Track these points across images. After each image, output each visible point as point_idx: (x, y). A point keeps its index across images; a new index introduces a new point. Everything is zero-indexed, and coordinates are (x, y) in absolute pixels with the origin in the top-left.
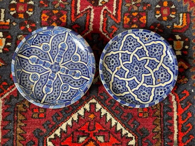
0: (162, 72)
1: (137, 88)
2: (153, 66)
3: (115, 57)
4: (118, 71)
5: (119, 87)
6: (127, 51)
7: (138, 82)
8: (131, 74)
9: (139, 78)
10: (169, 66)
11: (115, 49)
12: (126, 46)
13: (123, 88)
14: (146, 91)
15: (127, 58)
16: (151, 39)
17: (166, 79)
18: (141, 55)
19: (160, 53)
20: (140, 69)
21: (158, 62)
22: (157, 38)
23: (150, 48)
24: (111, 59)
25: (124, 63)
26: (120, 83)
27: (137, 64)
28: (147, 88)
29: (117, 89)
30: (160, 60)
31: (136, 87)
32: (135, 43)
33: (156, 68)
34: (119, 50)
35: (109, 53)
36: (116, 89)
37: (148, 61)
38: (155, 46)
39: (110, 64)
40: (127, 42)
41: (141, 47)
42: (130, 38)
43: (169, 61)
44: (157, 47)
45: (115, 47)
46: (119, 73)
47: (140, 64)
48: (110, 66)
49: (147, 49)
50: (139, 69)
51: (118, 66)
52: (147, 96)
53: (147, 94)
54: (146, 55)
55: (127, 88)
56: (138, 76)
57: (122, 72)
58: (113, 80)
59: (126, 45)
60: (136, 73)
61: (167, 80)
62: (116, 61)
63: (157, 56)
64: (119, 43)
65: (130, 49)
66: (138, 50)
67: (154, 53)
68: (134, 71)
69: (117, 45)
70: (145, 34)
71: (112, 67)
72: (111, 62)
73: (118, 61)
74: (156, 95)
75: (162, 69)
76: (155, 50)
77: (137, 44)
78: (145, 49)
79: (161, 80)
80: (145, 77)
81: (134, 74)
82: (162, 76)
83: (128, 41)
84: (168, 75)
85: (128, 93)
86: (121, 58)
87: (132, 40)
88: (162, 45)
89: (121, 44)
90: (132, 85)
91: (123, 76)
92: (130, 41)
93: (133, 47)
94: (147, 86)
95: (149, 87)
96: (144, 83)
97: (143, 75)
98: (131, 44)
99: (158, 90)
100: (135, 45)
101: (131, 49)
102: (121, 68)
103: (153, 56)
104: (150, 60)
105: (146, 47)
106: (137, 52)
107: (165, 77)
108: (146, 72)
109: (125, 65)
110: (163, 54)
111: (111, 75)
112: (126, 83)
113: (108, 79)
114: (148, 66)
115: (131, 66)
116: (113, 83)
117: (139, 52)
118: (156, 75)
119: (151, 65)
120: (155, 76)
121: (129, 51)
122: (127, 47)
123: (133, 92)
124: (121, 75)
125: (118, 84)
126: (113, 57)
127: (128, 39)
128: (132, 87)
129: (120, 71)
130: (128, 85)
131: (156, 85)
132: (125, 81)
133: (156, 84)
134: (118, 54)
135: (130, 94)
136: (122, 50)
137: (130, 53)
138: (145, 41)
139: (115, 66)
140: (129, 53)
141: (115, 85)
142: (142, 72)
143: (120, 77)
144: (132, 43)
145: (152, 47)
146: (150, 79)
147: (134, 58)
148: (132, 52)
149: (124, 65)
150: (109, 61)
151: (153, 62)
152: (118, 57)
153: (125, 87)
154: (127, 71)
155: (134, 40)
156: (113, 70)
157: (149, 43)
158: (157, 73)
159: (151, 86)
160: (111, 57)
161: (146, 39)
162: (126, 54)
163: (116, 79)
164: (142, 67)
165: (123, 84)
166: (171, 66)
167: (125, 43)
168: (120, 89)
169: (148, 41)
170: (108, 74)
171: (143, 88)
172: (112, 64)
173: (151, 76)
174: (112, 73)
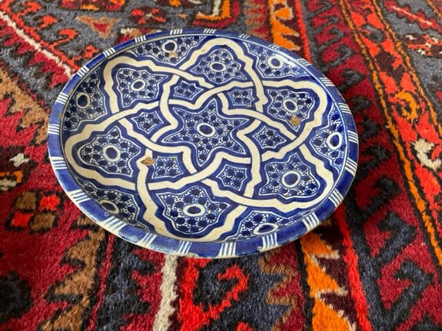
0: (280, 98)
1: (256, 179)
2: (246, 100)
3: (109, 137)
5: (194, 210)
6: (141, 106)
7: (246, 161)
8: (201, 153)
9: (236, 148)
10: (282, 75)
11: (97, 115)
12: (128, 96)
13: (212, 207)
14: (291, 168)
15: (156, 121)
16: (183, 49)
17: (308, 106)
18: (188, 94)
19: (234, 66)
20: (216, 125)
21: (250, 84)
22: (197, 38)
23: (199, 69)
24: (98, 148)
25: (155, 137)
26: (188, 200)
27: (197, 119)
28: (285, 159)
29: (192, 221)
30: (250, 80)
31: (250, 178)
32: (151, 77)
33: (257, 99)
34: (111, 114)
35: (79, 132)
36: (186, 224)
37: (222, 96)
38: (209, 59)
39: (104, 163)
40: (123, 85)
41: (175, 78)
42: (126, 72)
43: (272, 67)
44: (217, 58)
45: (90, 111)
46: (162, 172)
47: (205, 114)
48: (112, 169)
49: (195, 75)
50: (213, 128)
51: (143, 154)
52: (306, 179)
53: (299, 174)
54: (202, 87)
55: (226, 199)
56: (229, 145)
57: (170, 164)
58: (153, 203)
59: (125, 92)
60: (215, 141)
61: (311, 106)
62: (124, 145)
63: (233, 75)
64: (96, 97)
66: (172, 87)
67: (219, 74)
69: (94, 104)
70: (158, 43)
71: (119, 170)
72: (105, 157)
73: (129, 142)
74: (328, 156)
75: (274, 94)
76: (217, 67)
77: (158, 77)
78: (190, 77)
79: (300, 116)
80: (249, 135)
81: (209, 147)
82: (290, 106)
83: (124, 81)
84: (302, 96)
85: (240, 210)
86: (136, 130)
88: (225, 46)
89: (107, 97)
90: (233, 178)
91: (179, 172)
92: (129, 79)
93: (150, 88)
94: (280, 155)
95: (288, 154)
97: (241, 134)
98: (138, 85)
99: (318, 143)
100: (152, 82)
101: (150, 95)
102: (156, 153)
103: (224, 80)
104: (225, 92)
105: (187, 71)
106: (172, 93)
107: (300, 103)
108: (242, 124)
109: (163, 141)
110: (243, 63)
111: (135, 192)
112: (209, 188)
113: (132, 210)
114: (231, 108)
115: (184, 133)
116: (159, 214)
117: (180, 91)
118: (275, 116)
119: (238, 100)
121: (147, 103)
122: (133, 95)
123: (255, 197)
124: (172, 173)
125: (180, 205)
126: (103, 141)
127: (121, 77)
128: (237, 184)
129: (160, 164)
130: (223, 188)
131: (301, 136)
132: (199, 183)
133: (298, 134)
134: (116, 123)
135: (250, 208)
136: (122, 109)
138: (173, 60)
139: (128, 160)
140: (150, 106)
141: (174, 214)
142: (230, 128)
143: (174, 181)
144: (139, 80)
145: (203, 63)
146: (270, 133)
147: (176, 110)
148: (159, 100)
149: (158, 143)
150: (97, 157)
151: (237, 94)
152: (120, 131)
153: (213, 200)
154: (182, 153)
155: (140, 72)
156: (131, 176)
157: (188, 59)
158: (272, 108)
159: (290, 147)
160: (96, 143)
161: (173, 56)
162: (142, 113)
163: (162, 197)
164: (220, 118)
165: (202, 196)
166: (290, 72)
167: (120, 90)
168: (203, 216)
169: (180, 58)
170: (120, 194)
171: (274, 167)
172: (113, 161)
173: (263, 123)
174: (133, 184)
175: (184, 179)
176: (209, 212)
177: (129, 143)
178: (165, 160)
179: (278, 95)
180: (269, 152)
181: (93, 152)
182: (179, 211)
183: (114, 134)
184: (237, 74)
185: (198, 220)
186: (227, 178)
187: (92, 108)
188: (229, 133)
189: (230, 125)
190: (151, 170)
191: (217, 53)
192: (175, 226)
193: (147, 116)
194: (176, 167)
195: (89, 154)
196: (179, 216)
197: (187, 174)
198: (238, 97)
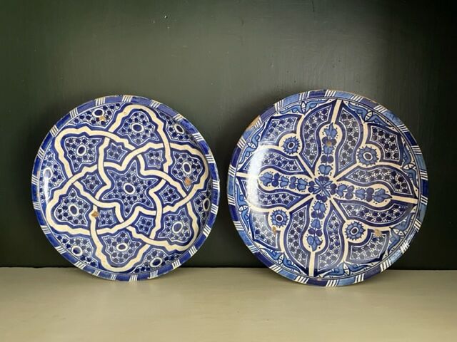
0: (181, 161)
1: (158, 226)
2: (158, 162)
3: (70, 198)
4: (97, 219)
5: (122, 247)
6: (86, 170)
7: (153, 213)
8: (126, 207)
10: (184, 140)
11: (59, 182)
12: (76, 161)
13: (132, 245)
14: (179, 219)
15: (97, 182)
16: (109, 113)
17: (198, 171)
18: (117, 156)
19: (150, 127)
20: (136, 184)
21: (161, 146)
22: (118, 105)
23: (123, 131)
24: (65, 208)
25: (98, 196)
26: (119, 240)
27: (123, 179)
28: (176, 212)
29: (120, 255)
30: (161, 141)
31: (154, 226)
32: (89, 142)
33: (165, 161)
34: (68, 180)
35: (52, 199)
36: (117, 257)
37: (140, 158)
38: (131, 121)
39: (70, 218)
40: (71, 152)
41: (107, 142)
42: (71, 141)
43: (177, 131)
44: (136, 120)
45: (54, 180)
46: (104, 222)
47: (129, 176)
48: (76, 222)
49: (121, 137)
50: (133, 187)
51: (92, 209)
52: (185, 228)
53: (183, 224)
54: (127, 149)
55: (140, 240)
56: (144, 201)
57: (108, 216)
58: (100, 243)
59: (74, 158)
60: (135, 198)
61: (200, 171)
62: (80, 203)
63: (149, 136)
64: (55, 167)
65: (88, 161)
66: (105, 150)
67: (138, 135)
68: (129, 198)
69: (55, 173)
70: (89, 113)
71: (80, 222)
72: (70, 213)
73: (82, 200)
74: (201, 214)
75: (177, 156)
76: (137, 128)
77: (94, 141)
78: (118, 140)
79: (192, 178)
80: (157, 193)
81: (131, 203)
82: (187, 168)
83: (71, 149)
84: (195, 161)
85: (147, 247)
86: (85, 190)
89: (63, 165)
90: (145, 226)
91: (114, 222)
92: (74, 146)
93: (90, 152)
94: (174, 209)
95: (180, 208)
96: (164, 206)
97: (152, 192)
98: (81, 150)
99: (198, 202)
100: (90, 146)
101: (91, 159)
102: (99, 209)
103: (142, 141)
104: (142, 154)
105: (115, 133)
106: (105, 156)
107: (193, 166)
108: (153, 183)
109: (103, 199)
110: (156, 125)
111: (90, 237)
112: (130, 232)
113: (89, 250)
114: (147, 169)
115: (115, 191)
116: (103, 251)
117: (111, 154)
118: (175, 176)
119: (152, 161)
120: (175, 180)
121: (89, 166)
122: (79, 160)
123: (156, 239)
124: (110, 222)
125: (115, 244)
126: (67, 202)
127: (68, 145)
128: (147, 229)
129: (103, 216)
130: (138, 232)
131: (189, 195)
132: (125, 229)
133: (188, 193)
134: (72, 186)
135: (152, 246)
136: (74, 174)
137: (94, 168)
138: (103, 123)
139: (84, 215)
140: (91, 170)
141: (111, 250)
142: (145, 187)
143: (111, 227)
144: (81, 146)
145: (126, 125)
146: (171, 191)
147: (110, 172)
148: (97, 163)
149: (100, 200)
150: (66, 215)
151: (151, 155)
152: (76, 192)
153: (133, 240)
154: (115, 207)
155: (81, 138)
156: (87, 226)
157: (114, 122)
158: (175, 169)
159: (181, 203)
160: (63, 204)
161: (103, 120)
162: (88, 176)
163: (105, 239)
164: (139, 178)
165: (126, 238)
166: (189, 140)
167: (70, 157)
168: (126, 251)
169: (108, 121)
170: (82, 239)
171: (169, 218)
172: (75, 216)
173: (167, 183)
174: (88, 231)
175: (116, 226)
176: (130, 248)
178: (105, 213)
179: (180, 158)
180: (168, 206)
181: (63, 212)
182: (114, 248)
183: (73, 195)
184: (152, 135)
185: (124, 254)
186: (141, 226)
187: (55, 177)
188: (144, 191)
189: (145, 184)
190: (98, 221)
191: (136, 115)
192: (112, 258)
193: (91, 178)
194: (111, 218)
195: (61, 213)
196: (114, 251)
197: (118, 223)
198: (152, 158)
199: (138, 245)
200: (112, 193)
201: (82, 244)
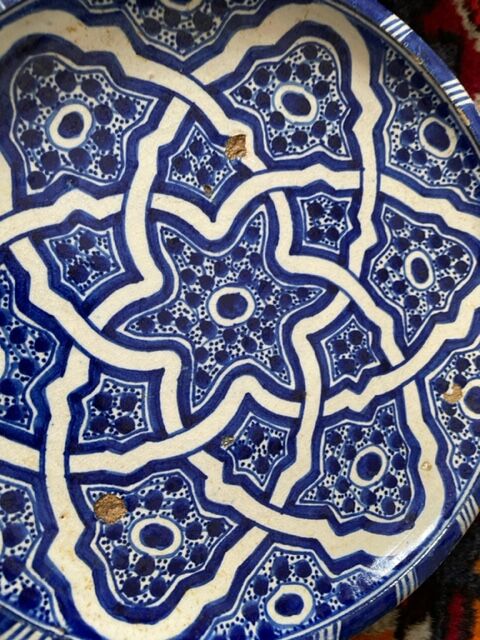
0: (193, 532)
1: (42, 295)
2: (243, 452)
3: (334, 128)
4: (222, 140)
5: (72, 125)
6: (368, 237)
7: (102, 315)
8: (188, 251)
9: (145, 325)
10: (247, 592)
11: (392, 143)
12: (406, 233)
13: (51, 160)
15: (315, 235)
16: (456, 426)
17: (122, 576)
18: (340, 347)
19: (349, 505)
20: (229, 335)
21: (279, 498)
22: (466, 471)
24: (321, 90)
25: (280, 201)
26: (103, 138)
27: (270, 312)
28: (39, 395)
29: (50, 98)
30: (290, 508)
31: (55, 285)
33: (229, 478)
34: (381, 169)
35: (374, 84)
36: (50, 81)
37: (289, 409)
38: (399, 463)
39: (284, 73)
40: (436, 242)
41: (394, 355)
42: (462, 268)
43: (286, 589)
44: (390, 481)
45: (409, 136)
47: (268, 336)
48: (261, 77)
49: (378, 400)
50: (228, 323)
51: (259, 152)
54: (337, 390)
55: (47, 200)
56: (165, 317)
57: (204, 177)
58: (145, 77)
59: (418, 235)
60: (193, 300)
61: (115, 583)
62: (300, 138)
63: (329, 481)
64: (435, 173)
65: (383, 263)
66: (376, 331)
67: (350, 454)
69: (421, 157)
71: (253, 86)
72: (296, 87)
73: (299, 153)
75: (215, 528)
76: (370, 466)
77: (416, 321)
78: (379, 385)
79: (114, 532)
80: (156, 376)
81: (187, 276)
82: (156, 536)
83: (444, 249)
84: (158, 588)
86: (320, 186)
87: (448, 284)
88: (409, 523)
89: (424, 193)
90: (81, 256)
93: (400, 287)
94: (57, 394)
95: (45, 416)
96: (97, 366)
97: (170, 363)
98: (420, 270)
100: (412, 302)
101: (383, 275)
102: (244, 174)
103: (327, 452)
104: (296, 424)
105: (397, 393)
106: (362, 318)
107: (146, 565)
108: (194, 389)
109: (262, 208)
110: (341, 530)
111: (186, 69)
112: (99, 194)
113: (152, 27)
114: (249, 402)
115: (256, 259)
116: (108, 60)
117: (356, 337)
118: (160, 478)
120: (153, 466)
121: (370, 253)
122: (403, 245)
123: (5, 253)
124: (182, 165)
125: (102, 114)
126: (332, 110)
127: (457, 251)
128: (64, 251)
129: (217, 162)
130: (77, 217)
131: (63, 483)
132: (123, 187)
133: (74, 481)
134: (356, 164)
136: (381, 198)
137: (356, 262)
138: (440, 386)
139: (263, 117)
140: (357, 252)
141: (91, 87)
142: (202, 354)
143: (163, 152)
144: (430, 280)
145: (396, 442)
146: (125, 426)
147: (317, 292)
148: (362, 280)
149: (264, 198)
150: (304, 72)
151: (275, 446)
152: (334, 157)
153: (65, 178)
154: (213, 219)
156: (227, 93)
157: (427, 416)
158: (183, 490)
159: (57, 435)
160: (335, 96)
161: (450, 391)
162: (350, 227)
163: (144, 103)
164: (239, 358)
165: (92, 167)
166: (240, 615)
167: (427, 229)
168: (46, 127)
169: (439, 404)
170: (198, 41)
171: (41, 355)
172: (279, 92)
173: (160, 434)
174: (207, 81)
175: (154, 171)
176: (46, 146)
177: (299, 150)
178: (219, 176)
179: (205, 534)
180: (85, 380)
181: (317, 73)
182: (91, 99)
183: (335, 142)
184: (324, 493)
185: (44, 110)
186: (93, 245)
187: (413, 146)
188: (193, 344)
189: (208, 363)
190: (217, 138)
191: (406, 493)
192: (64, 63)
193: (340, 230)
195: (317, 64)
196: (78, 90)
197: (159, 186)
198: (265, 443)
199: (36, 180)
200: (258, 248)
201: (186, 24)
